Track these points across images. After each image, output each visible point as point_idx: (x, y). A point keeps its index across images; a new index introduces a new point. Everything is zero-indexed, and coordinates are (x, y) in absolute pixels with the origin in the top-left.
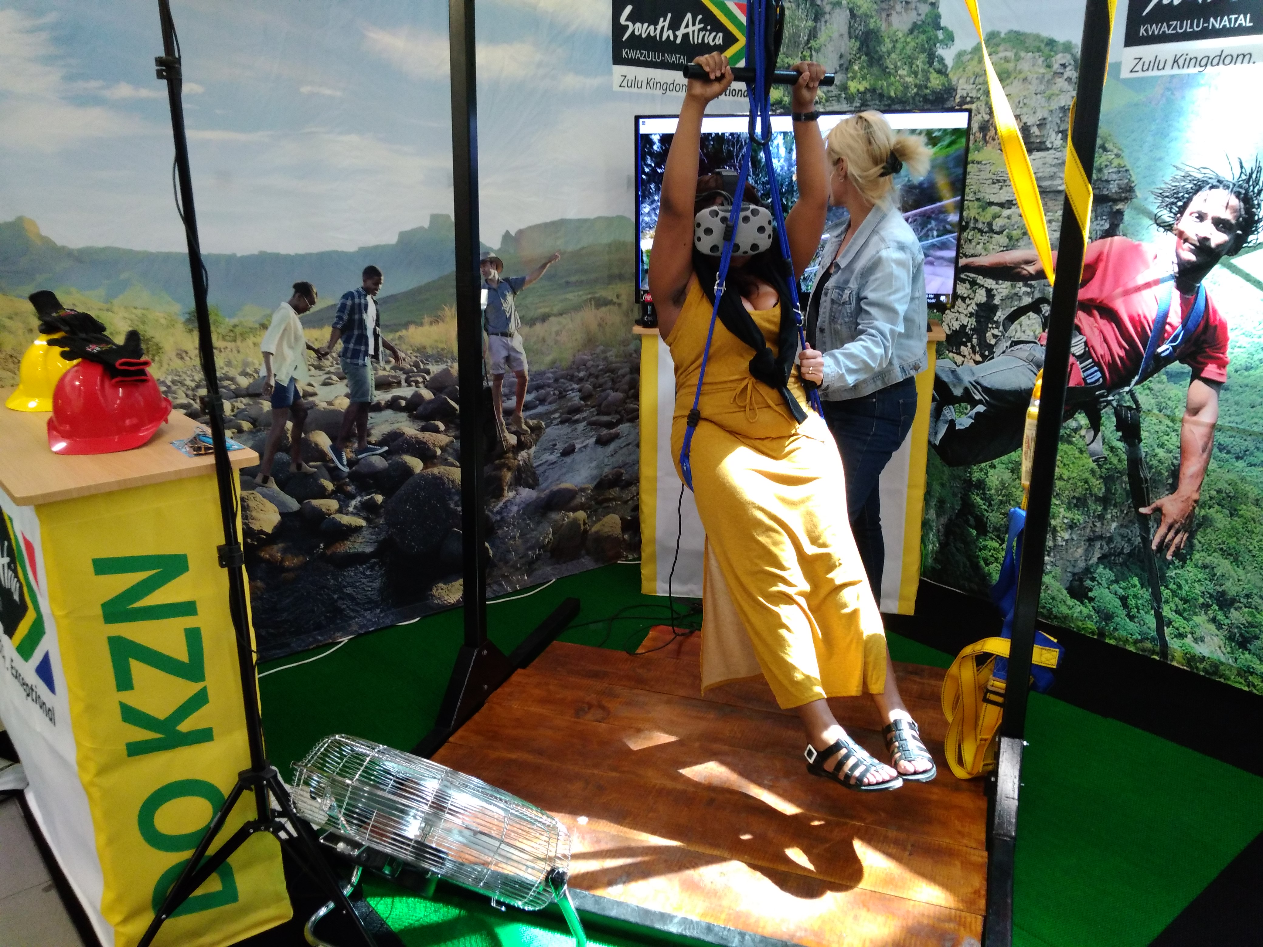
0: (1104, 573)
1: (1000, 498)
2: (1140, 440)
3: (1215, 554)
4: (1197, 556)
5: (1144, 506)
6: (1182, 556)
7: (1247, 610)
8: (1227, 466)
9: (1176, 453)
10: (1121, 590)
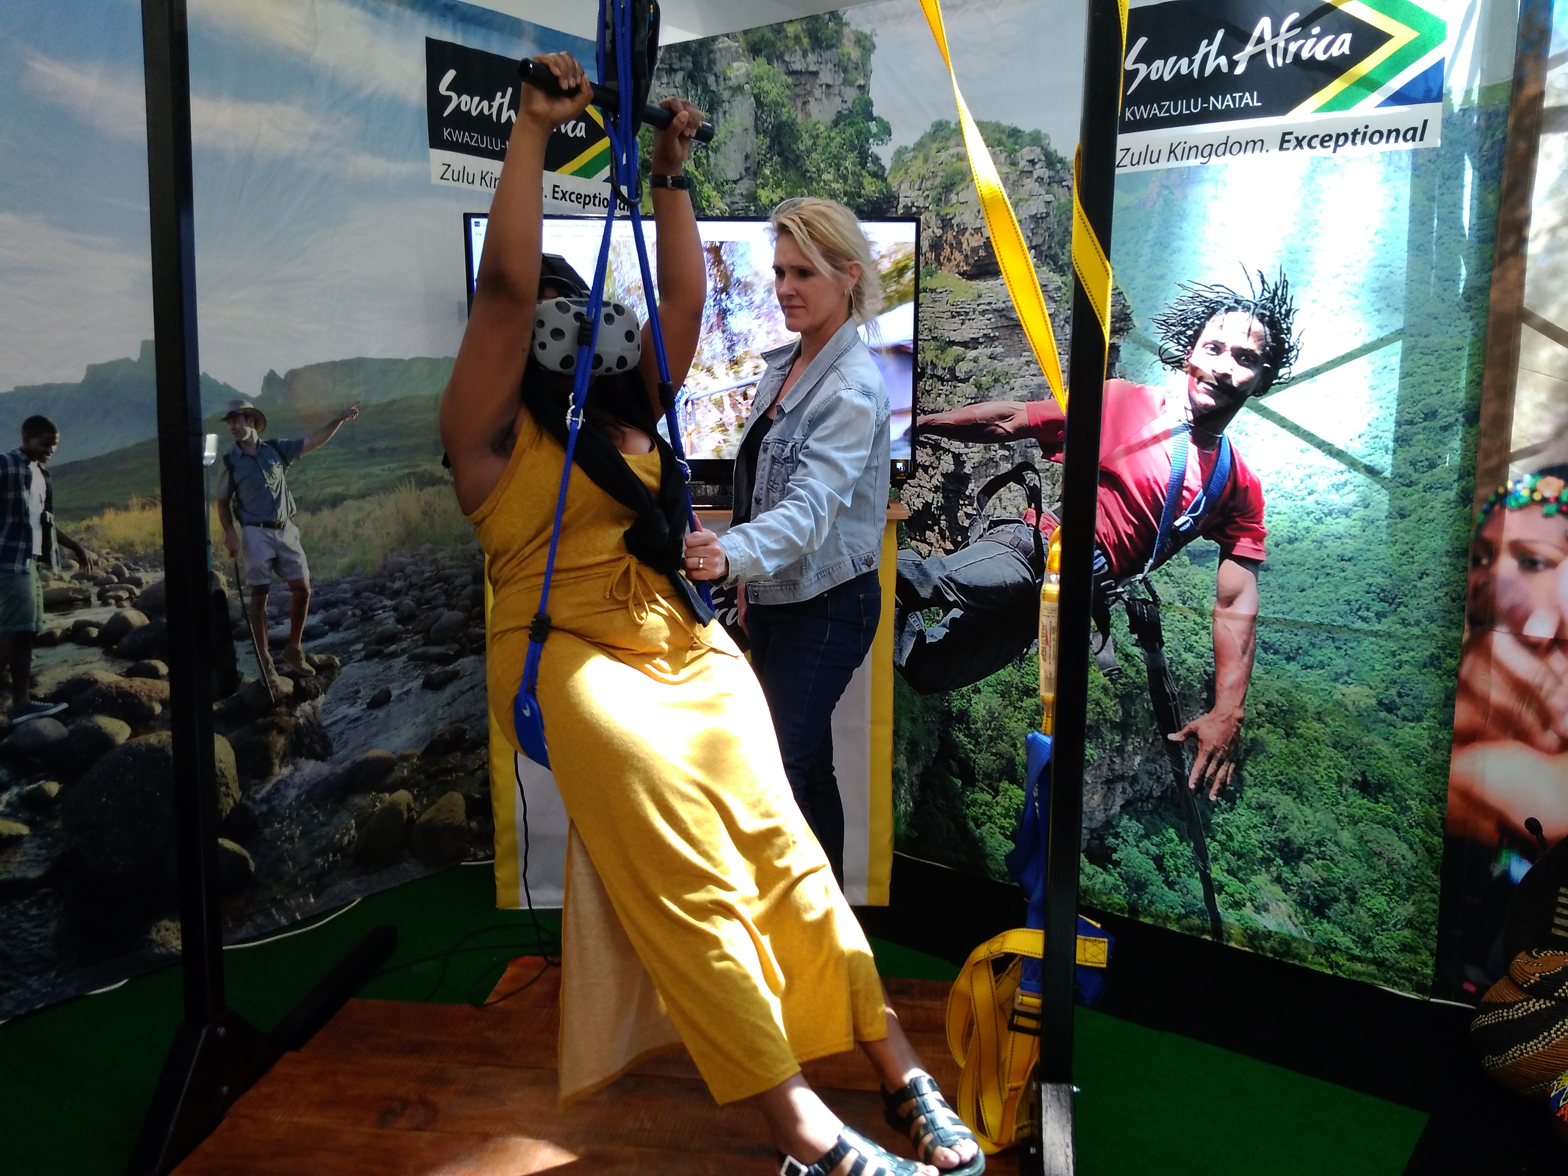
0: (1130, 826)
1: (989, 732)
2: (1162, 644)
3: (1272, 789)
4: (1249, 793)
5: (1175, 732)
6: (1229, 795)
7: (1320, 862)
8: (1277, 671)
9: (1209, 657)
10: (1154, 848)
